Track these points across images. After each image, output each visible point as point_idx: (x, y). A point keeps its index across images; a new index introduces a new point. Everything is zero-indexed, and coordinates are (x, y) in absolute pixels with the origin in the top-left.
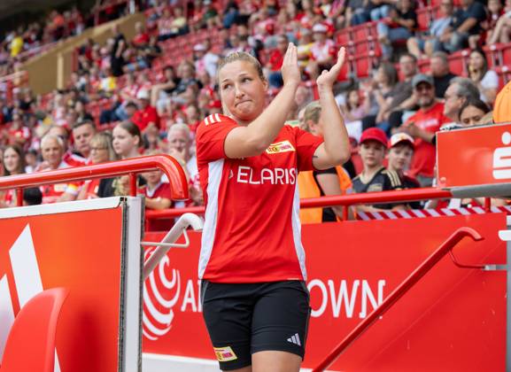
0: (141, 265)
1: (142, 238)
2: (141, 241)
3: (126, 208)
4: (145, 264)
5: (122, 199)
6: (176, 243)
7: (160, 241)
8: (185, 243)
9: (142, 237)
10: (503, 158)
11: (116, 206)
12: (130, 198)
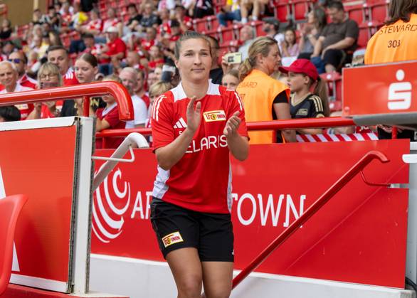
0: (92, 176)
1: (93, 154)
2: (92, 155)
3: (80, 127)
4: (95, 176)
5: (76, 119)
6: (124, 158)
7: (109, 156)
8: (131, 158)
9: (93, 152)
10: (397, 92)
11: (71, 124)
12: (83, 118)
